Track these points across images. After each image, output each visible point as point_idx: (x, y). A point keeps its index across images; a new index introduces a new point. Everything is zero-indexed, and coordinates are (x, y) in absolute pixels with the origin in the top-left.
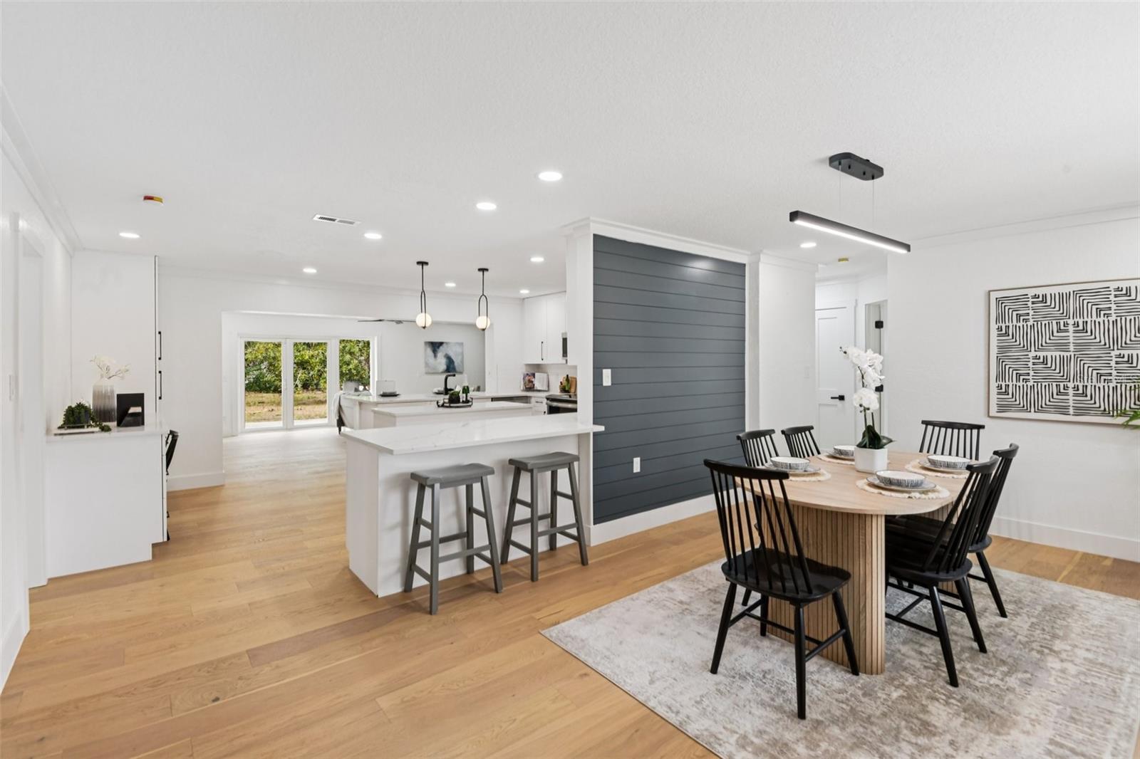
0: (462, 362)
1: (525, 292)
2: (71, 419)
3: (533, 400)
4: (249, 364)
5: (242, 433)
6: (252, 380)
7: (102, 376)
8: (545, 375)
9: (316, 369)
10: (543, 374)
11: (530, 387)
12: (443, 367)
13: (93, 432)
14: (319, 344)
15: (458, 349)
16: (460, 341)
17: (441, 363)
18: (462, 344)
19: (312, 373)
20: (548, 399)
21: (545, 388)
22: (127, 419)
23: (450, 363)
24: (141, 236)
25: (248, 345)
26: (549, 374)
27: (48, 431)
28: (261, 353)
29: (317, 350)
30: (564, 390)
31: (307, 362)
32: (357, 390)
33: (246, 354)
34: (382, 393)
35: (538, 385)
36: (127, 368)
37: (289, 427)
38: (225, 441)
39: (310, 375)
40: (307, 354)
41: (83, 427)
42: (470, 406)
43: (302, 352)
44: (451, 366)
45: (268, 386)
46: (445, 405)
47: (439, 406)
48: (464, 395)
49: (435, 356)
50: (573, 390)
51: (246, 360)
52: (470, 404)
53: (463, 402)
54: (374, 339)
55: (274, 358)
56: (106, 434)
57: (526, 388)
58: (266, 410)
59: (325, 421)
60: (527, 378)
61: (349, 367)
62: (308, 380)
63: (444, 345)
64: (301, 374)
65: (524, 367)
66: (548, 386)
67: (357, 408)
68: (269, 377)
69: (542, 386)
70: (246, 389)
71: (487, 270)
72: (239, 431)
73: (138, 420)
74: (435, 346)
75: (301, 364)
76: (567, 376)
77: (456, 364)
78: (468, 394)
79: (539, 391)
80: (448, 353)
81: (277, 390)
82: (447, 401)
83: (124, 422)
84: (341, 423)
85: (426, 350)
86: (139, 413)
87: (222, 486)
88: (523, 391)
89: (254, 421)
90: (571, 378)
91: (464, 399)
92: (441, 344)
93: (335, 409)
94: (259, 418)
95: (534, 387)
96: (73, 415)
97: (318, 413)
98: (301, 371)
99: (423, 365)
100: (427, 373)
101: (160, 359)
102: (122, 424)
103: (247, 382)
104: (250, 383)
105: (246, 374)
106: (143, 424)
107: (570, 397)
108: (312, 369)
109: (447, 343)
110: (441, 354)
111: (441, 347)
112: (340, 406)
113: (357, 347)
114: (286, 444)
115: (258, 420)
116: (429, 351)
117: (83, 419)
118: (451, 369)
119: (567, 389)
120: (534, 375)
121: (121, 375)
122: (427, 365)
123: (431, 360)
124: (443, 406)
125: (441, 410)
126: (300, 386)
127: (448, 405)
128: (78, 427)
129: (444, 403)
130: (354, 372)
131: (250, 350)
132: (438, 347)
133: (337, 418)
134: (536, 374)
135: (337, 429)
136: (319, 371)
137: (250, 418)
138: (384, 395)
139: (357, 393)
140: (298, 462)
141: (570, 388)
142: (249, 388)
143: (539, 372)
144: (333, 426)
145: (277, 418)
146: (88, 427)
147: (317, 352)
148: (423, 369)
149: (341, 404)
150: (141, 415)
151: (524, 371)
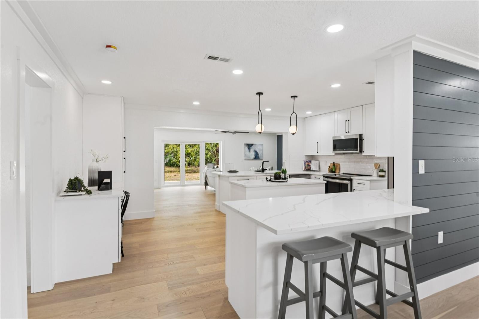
0: (262, 154)
1: (309, 113)
2: (71, 186)
3: (313, 177)
4: (166, 154)
5: (163, 187)
6: (167, 161)
7: (93, 161)
8: (318, 162)
9: (194, 157)
10: (317, 161)
11: (308, 168)
12: (253, 156)
13: (81, 195)
14: (195, 145)
15: (261, 147)
16: (262, 143)
17: (252, 155)
18: (262, 145)
19: (192, 158)
20: (324, 176)
21: (318, 169)
22: (103, 186)
23: (257, 154)
24: (112, 82)
25: (166, 146)
26: (320, 161)
27: (58, 194)
28: (171, 150)
29: (194, 148)
30: (331, 171)
31: (190, 154)
32: (214, 168)
33: (165, 150)
34: (229, 170)
35: (313, 168)
36: (107, 156)
37: (183, 185)
38: (155, 191)
39: (191, 160)
40: (190, 150)
41: (76, 191)
42: (286, 181)
43: (187, 149)
44: (257, 156)
45: (173, 164)
46: (272, 180)
47: (267, 181)
48: (284, 174)
49: (249, 151)
50: (337, 171)
51: (165, 153)
52: (287, 180)
53: (283, 179)
54: (221, 142)
55: (176, 152)
56: (88, 196)
57: (306, 169)
58: (173, 175)
59: (199, 182)
60: (307, 163)
61: (207, 156)
62: (190, 162)
63: (254, 145)
64: (188, 159)
65: (305, 157)
66: (320, 168)
67: (217, 178)
68: (174, 160)
69: (316, 168)
70: (165, 165)
71: (296, 97)
72: (162, 186)
73: (108, 187)
74: (249, 146)
75: (188, 155)
76: (334, 162)
77: (259, 155)
78: (286, 174)
79: (314, 171)
80: (255, 149)
81: (178, 166)
82: (273, 178)
83: (100, 188)
84: (206, 184)
85: (245, 148)
86: (109, 182)
87: (153, 218)
88: (304, 170)
89: (168, 180)
90: (336, 164)
91: (284, 177)
92: (252, 145)
93: (204, 177)
94: (170, 179)
95: (311, 169)
96: (72, 183)
97: (195, 177)
98: (187, 158)
99: (243, 155)
100: (245, 160)
101: (124, 151)
102: (100, 189)
103: (165, 162)
104: (166, 163)
105: (165, 159)
106: (111, 188)
107: (335, 175)
108: (192, 157)
109: (255, 144)
110: (252, 150)
111: (252, 146)
112: (206, 175)
113: (211, 147)
114: (182, 195)
115: (170, 180)
116: (247, 149)
117: (77, 186)
118: (257, 158)
119: (333, 170)
120: (311, 162)
121: (104, 160)
122: (245, 155)
123: (247, 153)
124: (270, 180)
125: (269, 183)
126: (187, 164)
127: (274, 180)
128: (74, 191)
129: (271, 179)
130: (209, 158)
131: (167, 148)
132: (251, 146)
133: (205, 181)
134: (312, 161)
135: (205, 186)
136: (195, 158)
137: (166, 179)
138: (230, 172)
139: (214, 169)
140: (188, 205)
141: (336, 170)
142: (166, 165)
143: (313, 160)
144: (203, 185)
145: (178, 179)
146: (79, 191)
147: (194, 149)
148: (243, 158)
149: (207, 174)
150: (110, 184)
151: (304, 159)
